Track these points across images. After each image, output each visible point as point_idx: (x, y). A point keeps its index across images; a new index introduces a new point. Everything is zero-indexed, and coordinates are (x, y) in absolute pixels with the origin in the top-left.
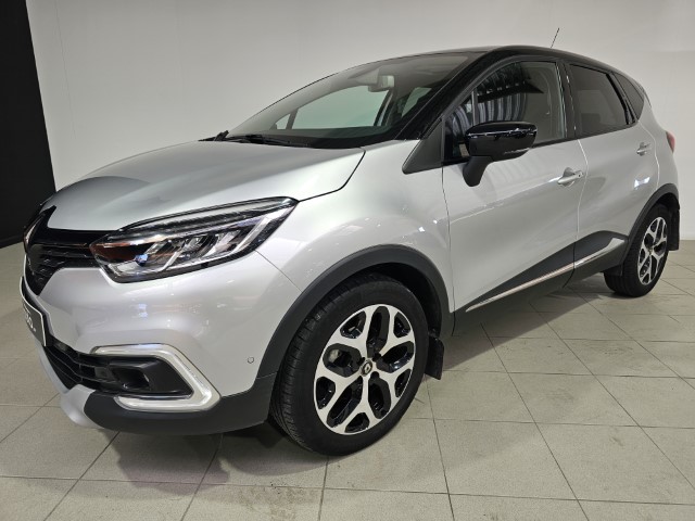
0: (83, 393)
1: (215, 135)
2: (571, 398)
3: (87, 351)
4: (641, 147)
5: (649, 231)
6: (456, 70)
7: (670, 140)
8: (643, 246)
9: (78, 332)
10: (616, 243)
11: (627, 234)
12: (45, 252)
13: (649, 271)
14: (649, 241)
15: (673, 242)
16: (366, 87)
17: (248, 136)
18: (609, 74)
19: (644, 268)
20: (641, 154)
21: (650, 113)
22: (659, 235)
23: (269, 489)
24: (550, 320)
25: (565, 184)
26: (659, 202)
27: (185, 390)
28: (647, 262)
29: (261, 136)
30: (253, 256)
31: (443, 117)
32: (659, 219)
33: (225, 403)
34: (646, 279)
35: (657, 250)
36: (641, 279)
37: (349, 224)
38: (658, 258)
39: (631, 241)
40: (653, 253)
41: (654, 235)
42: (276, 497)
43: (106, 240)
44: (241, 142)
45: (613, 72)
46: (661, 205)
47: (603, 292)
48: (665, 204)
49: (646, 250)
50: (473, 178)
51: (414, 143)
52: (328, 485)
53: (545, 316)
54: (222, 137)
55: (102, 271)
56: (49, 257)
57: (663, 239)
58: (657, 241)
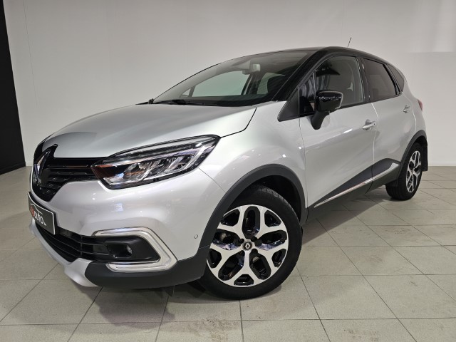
0: (84, 263)
1: (148, 101)
2: (381, 260)
3: (89, 234)
4: (406, 108)
5: (411, 160)
6: (302, 61)
7: (420, 104)
8: (409, 169)
9: (82, 224)
10: (394, 166)
11: (400, 160)
12: (54, 173)
13: (412, 184)
14: (412, 166)
15: (424, 166)
16: (241, 72)
17: (173, 101)
18: (384, 64)
19: (409, 182)
20: (406, 112)
21: (408, 88)
22: (417, 162)
23: (207, 323)
24: (358, 214)
25: (367, 129)
26: (416, 141)
27: (155, 257)
28: (411, 179)
29: (183, 100)
30: (196, 171)
31: (298, 87)
32: (416, 152)
33: (180, 264)
34: (411, 189)
35: (416, 170)
36: (408, 189)
37: (242, 155)
38: (417, 175)
39: (402, 165)
40: (414, 173)
41: (414, 162)
42: (212, 327)
43: (102, 163)
44: (171, 104)
45: (387, 64)
46: (417, 144)
47: (385, 198)
48: (420, 143)
49: (410, 171)
50: (316, 125)
51: (283, 103)
52: (243, 318)
53: (354, 213)
54: (151, 102)
55: (99, 182)
56: (56, 176)
57: (419, 164)
58: (416, 165)
